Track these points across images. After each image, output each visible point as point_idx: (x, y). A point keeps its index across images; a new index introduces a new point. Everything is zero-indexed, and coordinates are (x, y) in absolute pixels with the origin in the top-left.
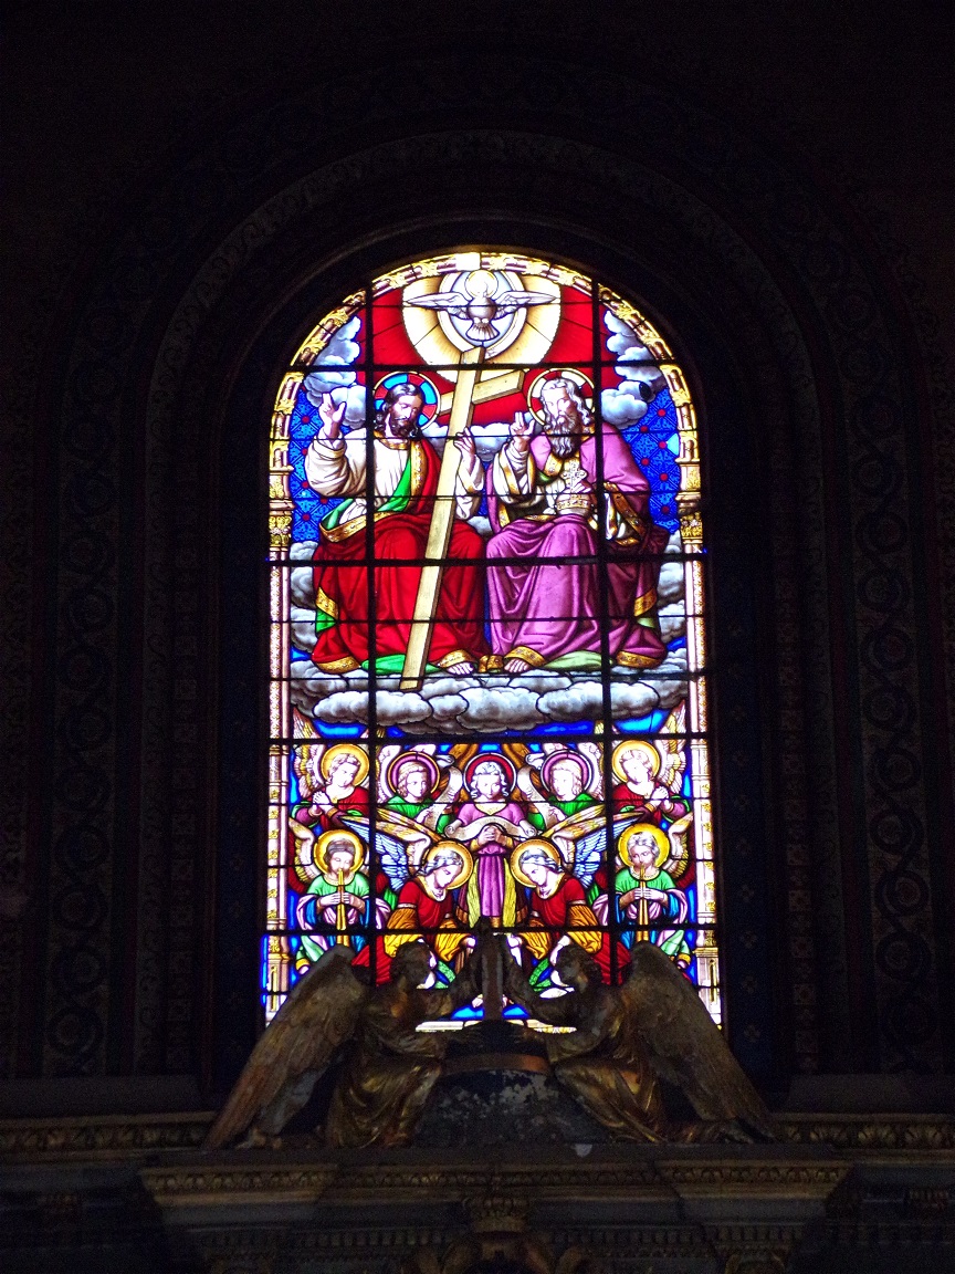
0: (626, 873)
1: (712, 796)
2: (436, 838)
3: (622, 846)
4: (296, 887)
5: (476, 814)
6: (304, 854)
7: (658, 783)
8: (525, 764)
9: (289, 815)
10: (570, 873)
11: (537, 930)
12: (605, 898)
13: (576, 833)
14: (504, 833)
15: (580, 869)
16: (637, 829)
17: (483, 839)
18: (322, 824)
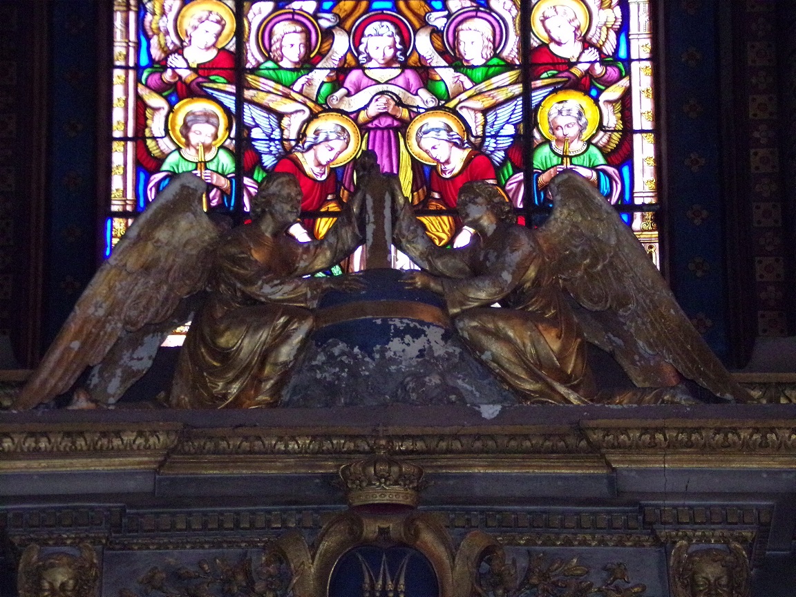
0: (546, 149)
1: (654, 58)
2: (317, 109)
3: (542, 117)
4: (147, 163)
5: (365, 81)
6: (156, 125)
7: (586, 44)
8: (425, 23)
9: (138, 80)
10: (478, 150)
11: (438, 213)
12: (520, 176)
13: (486, 102)
14: (400, 103)
15: (490, 144)
16: (561, 96)
17: (373, 110)
18: (177, 92)
